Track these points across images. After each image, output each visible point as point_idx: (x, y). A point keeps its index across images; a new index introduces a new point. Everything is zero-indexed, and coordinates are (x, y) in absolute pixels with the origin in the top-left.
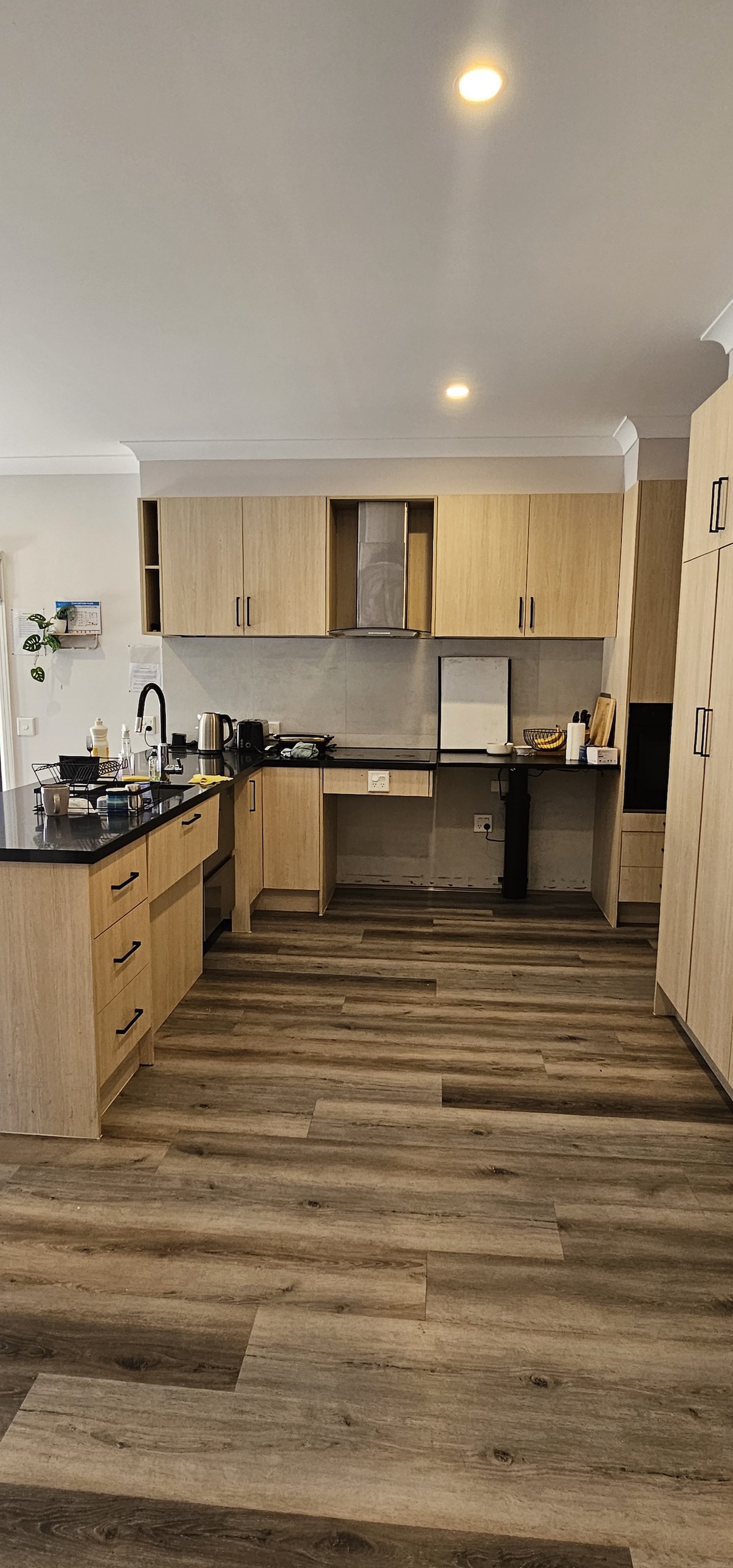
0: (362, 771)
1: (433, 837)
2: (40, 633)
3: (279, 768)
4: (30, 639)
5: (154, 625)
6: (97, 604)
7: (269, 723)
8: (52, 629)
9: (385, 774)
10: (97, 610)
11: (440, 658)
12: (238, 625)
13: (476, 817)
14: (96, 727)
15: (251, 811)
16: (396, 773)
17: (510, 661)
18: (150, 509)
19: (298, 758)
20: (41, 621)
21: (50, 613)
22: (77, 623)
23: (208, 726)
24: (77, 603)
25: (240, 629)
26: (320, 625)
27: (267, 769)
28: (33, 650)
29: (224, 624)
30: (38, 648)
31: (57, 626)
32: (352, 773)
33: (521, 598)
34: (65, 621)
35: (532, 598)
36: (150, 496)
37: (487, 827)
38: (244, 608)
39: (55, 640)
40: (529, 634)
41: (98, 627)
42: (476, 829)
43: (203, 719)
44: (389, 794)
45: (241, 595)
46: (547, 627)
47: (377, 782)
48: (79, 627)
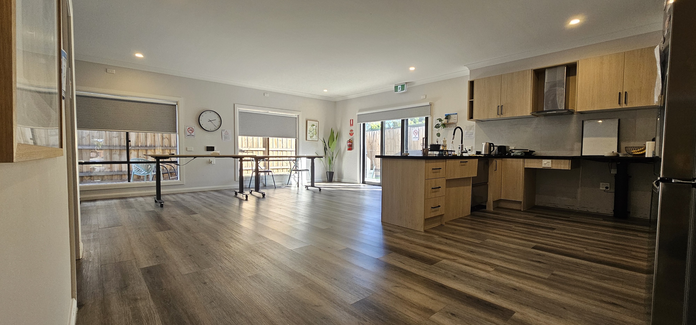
0: (540, 160)
1: (579, 190)
2: (440, 123)
3: (508, 159)
4: (437, 125)
5: (471, 117)
6: (456, 114)
7: (510, 147)
8: (443, 122)
9: (550, 161)
10: (456, 116)
11: (583, 121)
12: (498, 114)
13: (601, 184)
14: (443, 140)
15: (495, 170)
16: (554, 161)
17: (619, 120)
18: (472, 83)
19: (516, 156)
20: (440, 120)
21: (443, 118)
22: (451, 120)
23: (486, 146)
24: (451, 114)
25: (499, 116)
26: (528, 111)
27: (504, 159)
28: (437, 128)
29: (493, 115)
30: (439, 127)
31: (445, 121)
32: (536, 160)
33: (620, 93)
34: (447, 120)
35: (626, 92)
36: (471, 80)
37: (607, 188)
38: (501, 109)
39: (444, 125)
40: (624, 106)
41: (457, 121)
42: (601, 188)
43: (484, 144)
44: (551, 168)
45: (499, 105)
46: (634, 103)
47: (546, 164)
48: (451, 121)
